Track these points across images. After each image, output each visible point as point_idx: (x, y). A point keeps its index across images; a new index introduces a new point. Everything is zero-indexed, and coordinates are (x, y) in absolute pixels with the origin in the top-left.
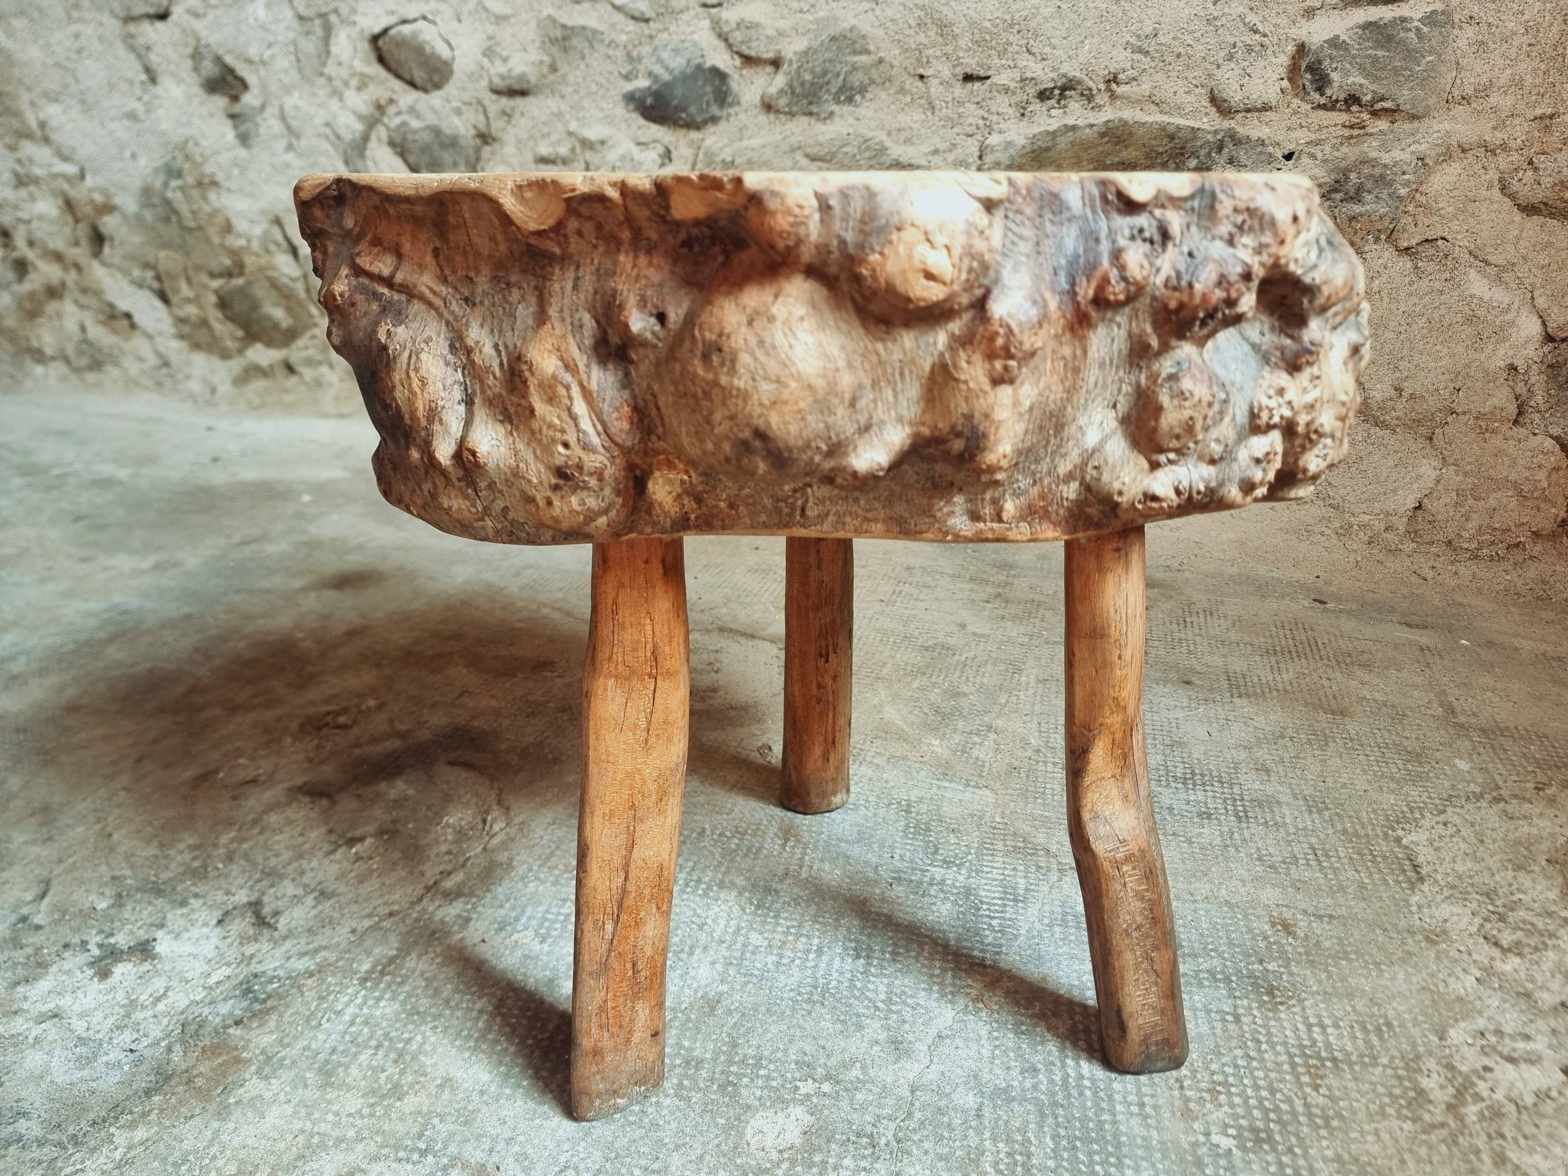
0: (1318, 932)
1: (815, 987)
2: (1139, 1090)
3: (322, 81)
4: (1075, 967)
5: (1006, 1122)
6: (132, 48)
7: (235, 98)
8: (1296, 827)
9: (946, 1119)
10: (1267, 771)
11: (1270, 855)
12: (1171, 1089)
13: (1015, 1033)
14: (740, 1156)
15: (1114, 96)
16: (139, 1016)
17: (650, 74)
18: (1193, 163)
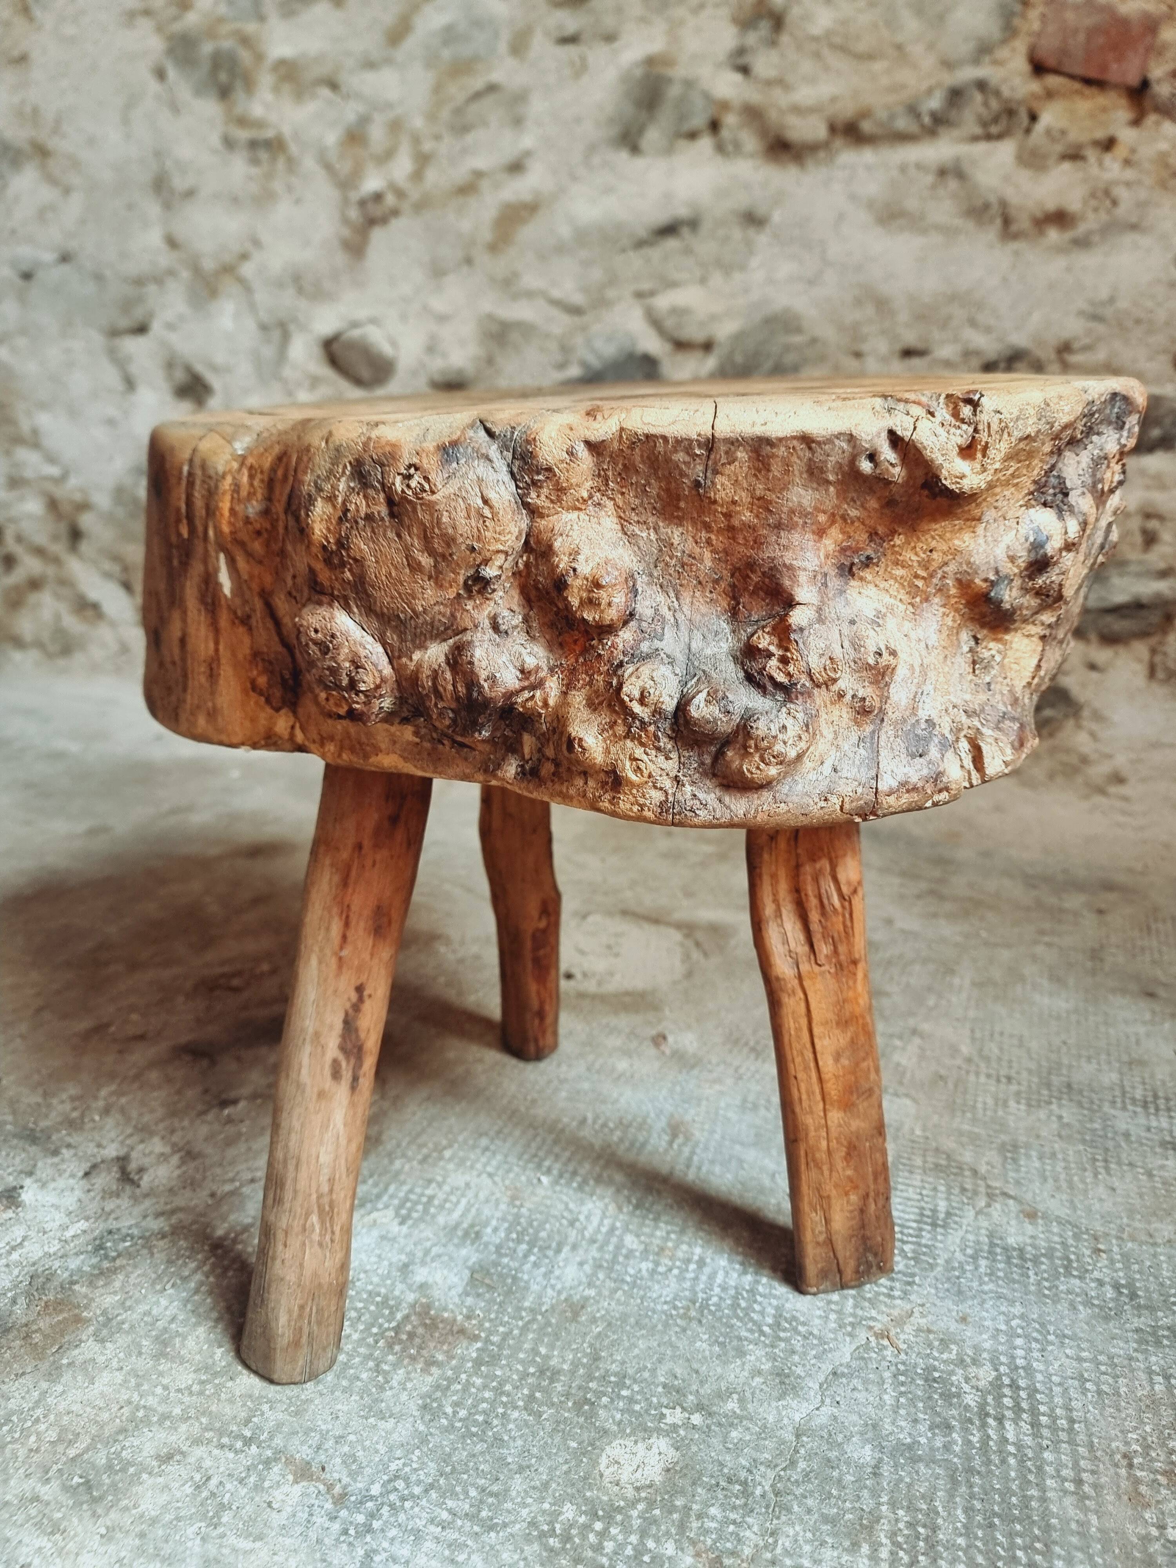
1: (694, 1303)
2: (1076, 1464)
3: (277, 384)
4: (1003, 1309)
6: (114, 360)
7: (200, 403)
9: (835, 1474)
12: (1116, 1466)
13: (926, 1380)
14: (590, 1489)
15: (1066, 366)
17: (583, 364)
18: (1155, 433)
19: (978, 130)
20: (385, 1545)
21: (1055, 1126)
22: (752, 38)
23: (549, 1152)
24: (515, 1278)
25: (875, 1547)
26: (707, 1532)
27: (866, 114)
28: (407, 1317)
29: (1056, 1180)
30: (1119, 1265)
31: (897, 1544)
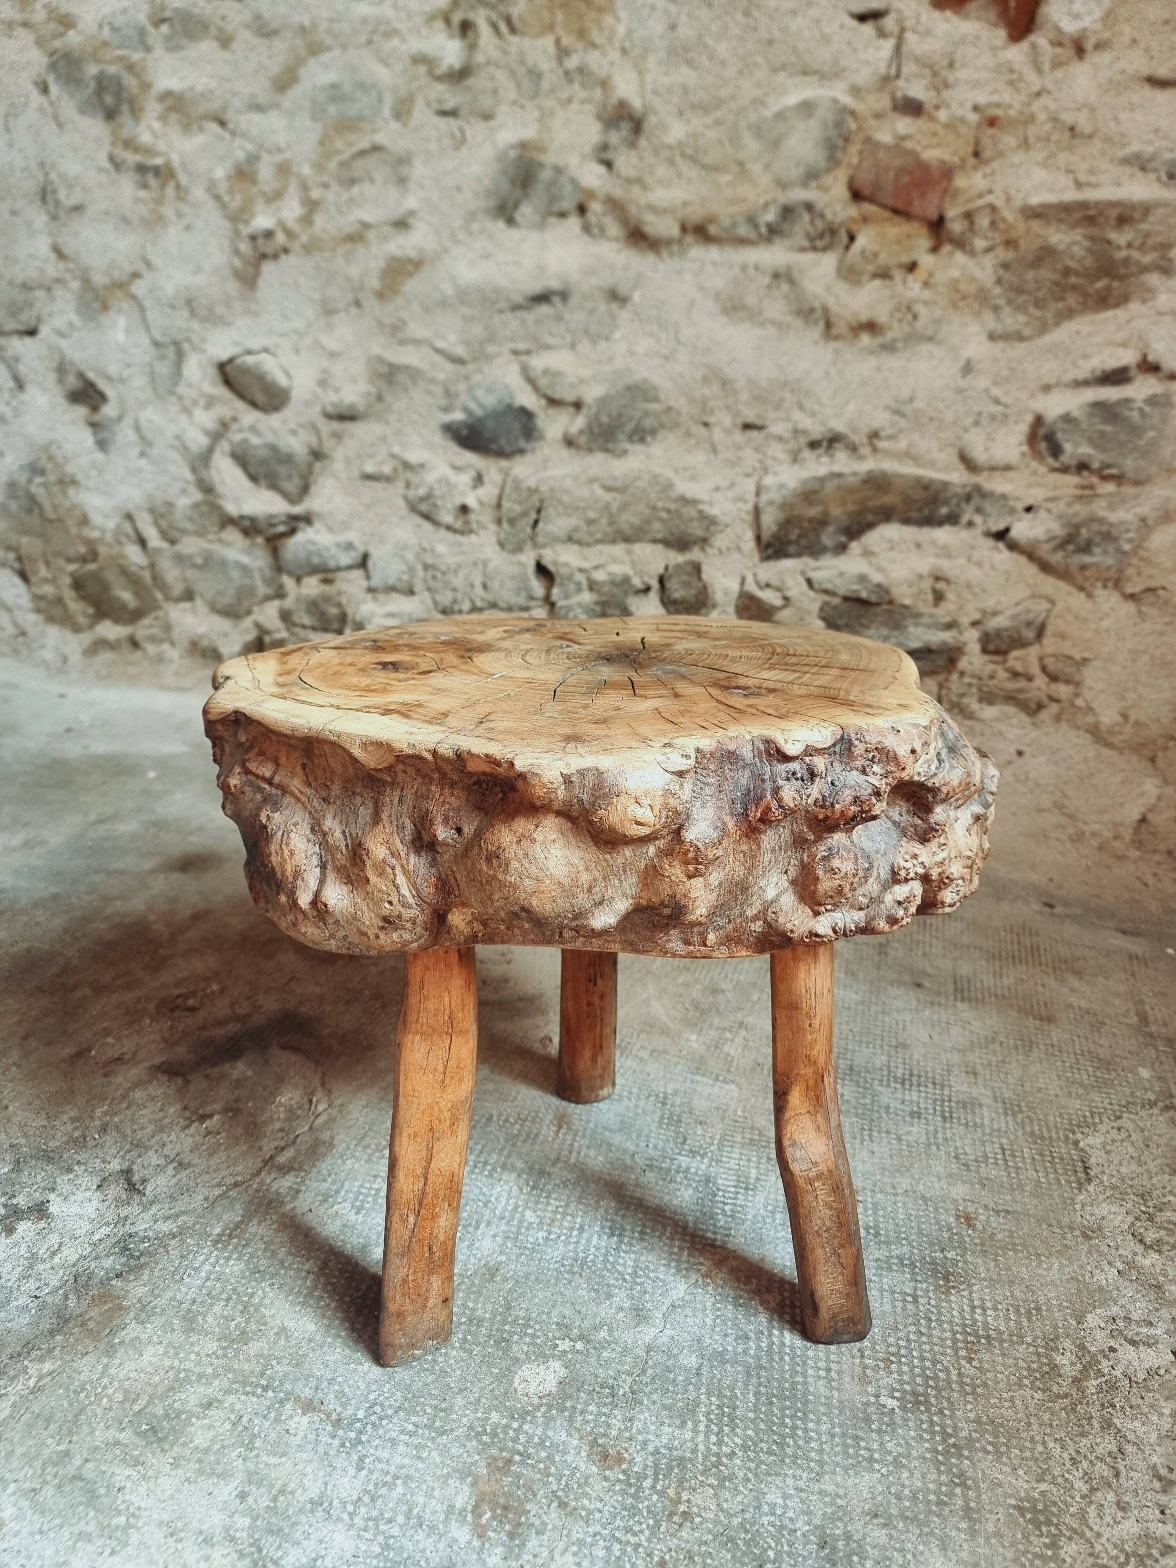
0: (994, 1225)
1: (576, 1261)
2: (828, 1358)
3: (173, 399)
6: (3, 359)
7: (95, 409)
8: (992, 1129)
9: (672, 1376)
10: (975, 1074)
11: (966, 1153)
12: (853, 1357)
13: (735, 1306)
14: (508, 1400)
15: (875, 450)
16: (40, 1267)
17: (466, 410)
18: (944, 511)
19: (806, 243)
20: (372, 1451)
22: (614, 138)
25: (696, 1424)
26: (587, 1422)
27: (712, 219)
28: (369, 1288)
30: (870, 1212)
31: (710, 1421)
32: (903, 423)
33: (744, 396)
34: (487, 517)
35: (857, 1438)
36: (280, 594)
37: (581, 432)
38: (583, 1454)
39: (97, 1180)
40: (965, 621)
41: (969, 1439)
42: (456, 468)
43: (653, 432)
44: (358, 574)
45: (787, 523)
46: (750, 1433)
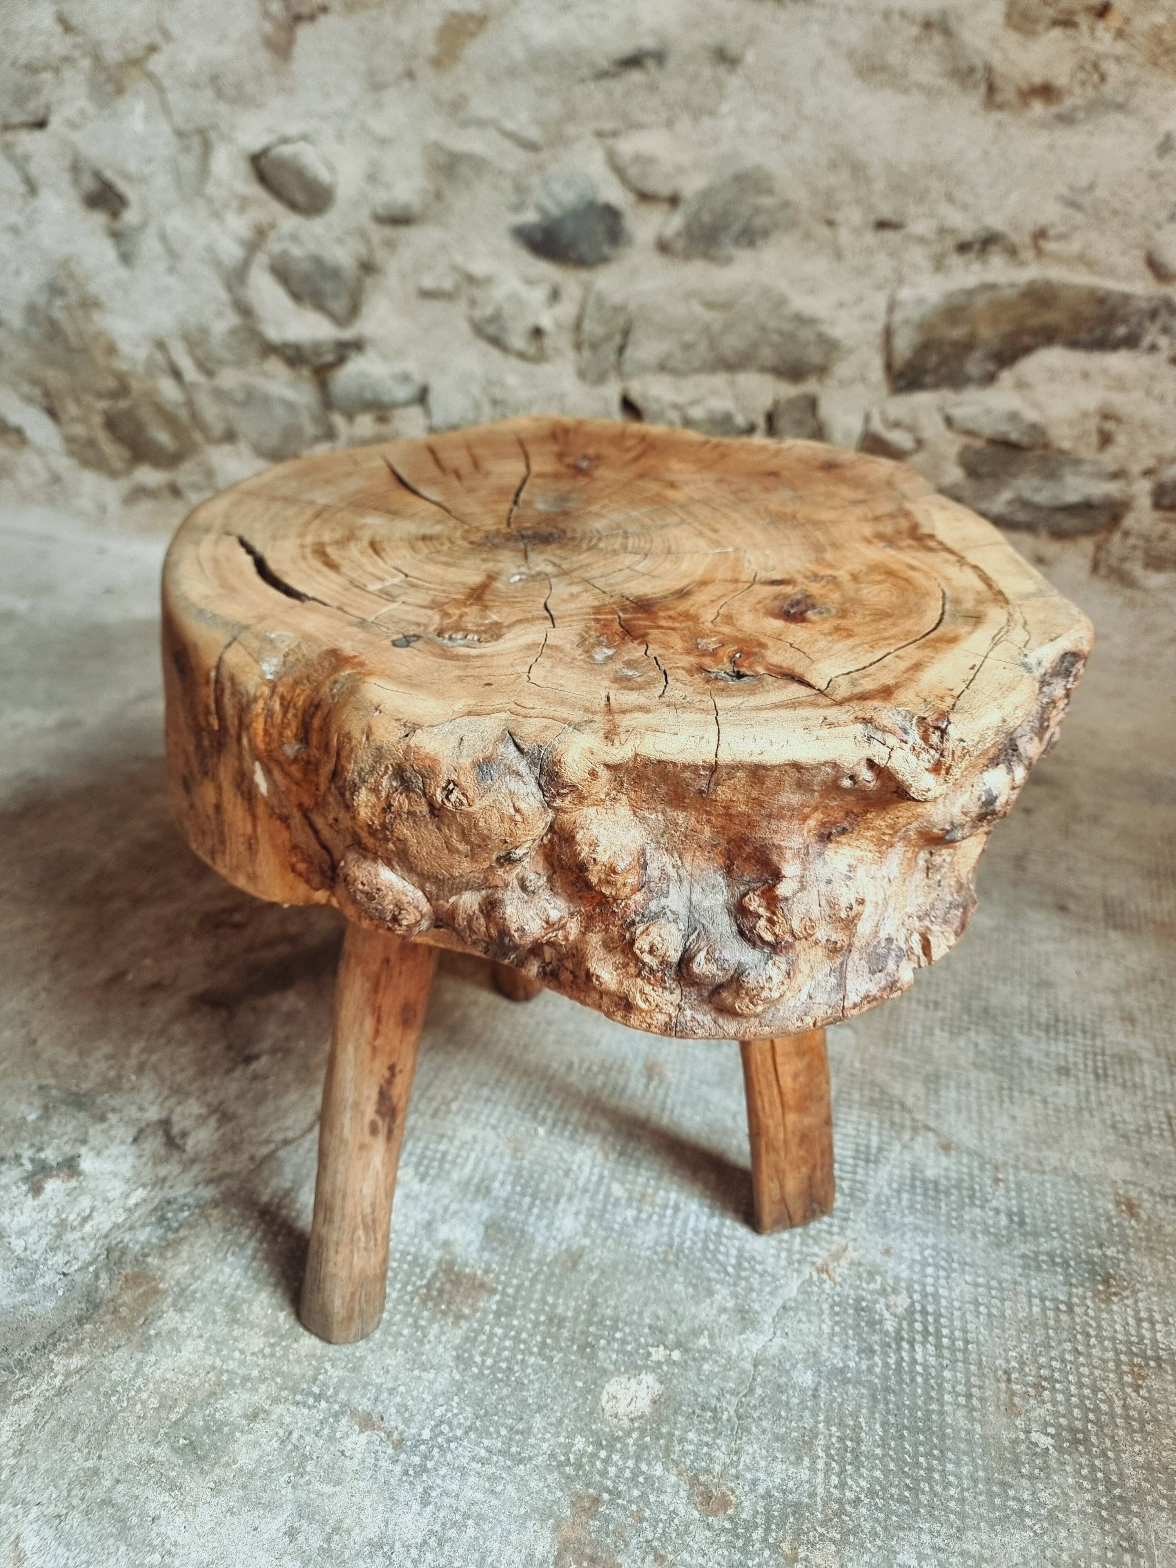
0: (1162, 1214)
1: (671, 1247)
2: (968, 1380)
3: (202, 201)
4: (919, 1240)
5: (841, 1405)
6: (11, 158)
7: (115, 215)
8: (1155, 1092)
9: (784, 1398)
10: (1132, 1020)
11: (1124, 1122)
12: (998, 1381)
13: (856, 1309)
14: (595, 1422)
15: (1040, 252)
16: (69, 1237)
17: (541, 209)
18: (1121, 331)
20: (439, 1481)
21: (971, 1054)
23: (543, 1100)
24: (523, 1232)
25: (814, 1460)
26: (687, 1453)
28: (435, 1275)
29: (969, 1110)
30: (1013, 1194)
31: (830, 1457)
32: (1079, 218)
33: (880, 185)
34: (564, 342)
35: (1004, 1485)
36: (330, 434)
37: (678, 234)
38: (683, 1494)
39: (132, 1132)
40: (1136, 469)
41: (1138, 1489)
42: (530, 282)
43: (766, 233)
44: (415, 412)
45: (925, 347)
46: (878, 1474)
